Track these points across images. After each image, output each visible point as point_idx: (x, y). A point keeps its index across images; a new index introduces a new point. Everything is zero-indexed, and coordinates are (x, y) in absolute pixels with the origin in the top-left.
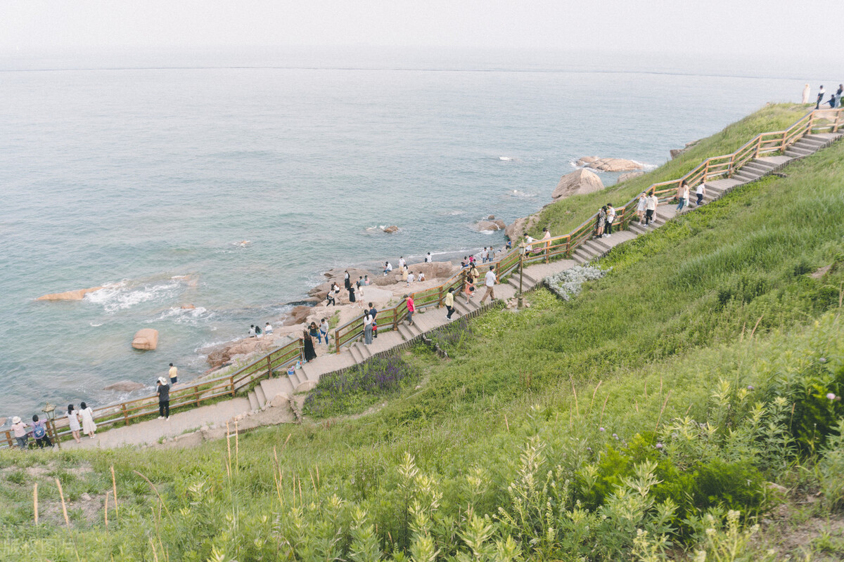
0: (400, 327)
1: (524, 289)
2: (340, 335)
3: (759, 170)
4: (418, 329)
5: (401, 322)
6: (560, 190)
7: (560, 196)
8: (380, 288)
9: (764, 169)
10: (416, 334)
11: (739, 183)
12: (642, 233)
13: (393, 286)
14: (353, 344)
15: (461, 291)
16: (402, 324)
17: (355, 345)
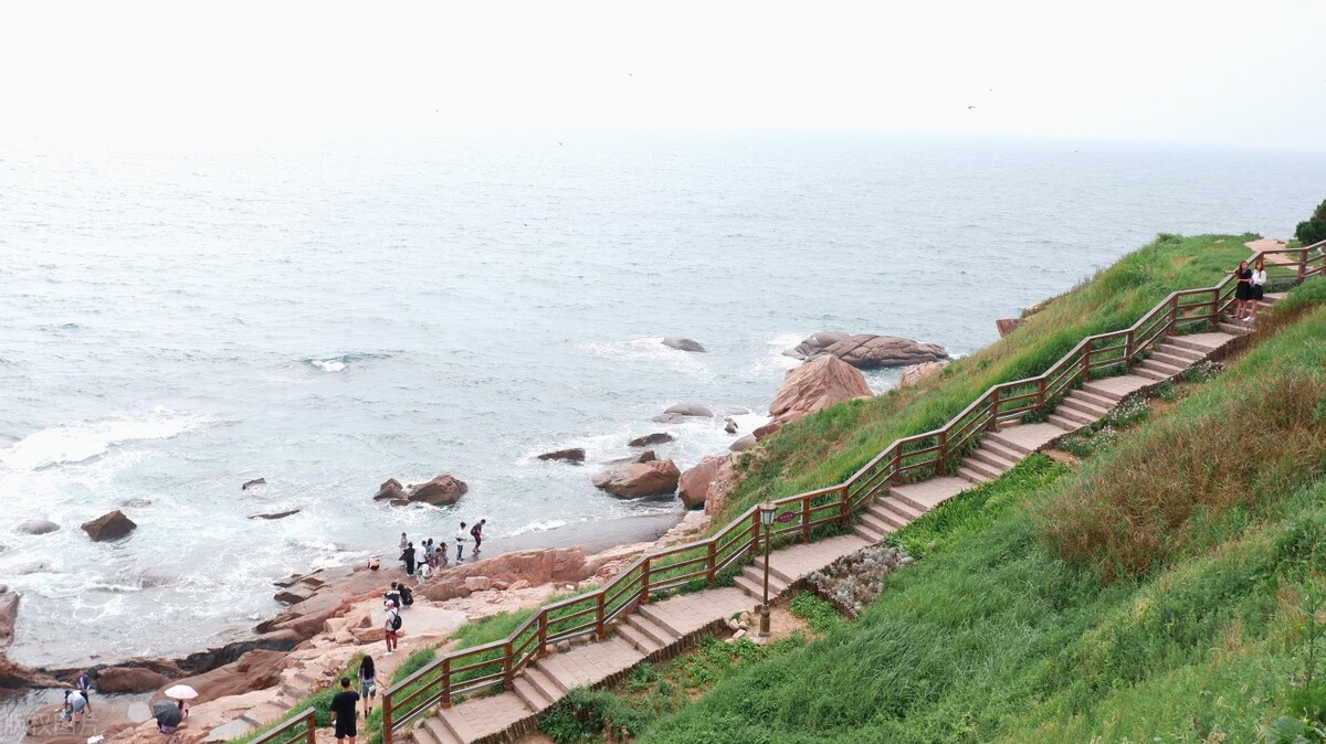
0: (519, 684)
1: (771, 596)
2: (394, 705)
3: (1181, 359)
4: (558, 685)
5: (519, 672)
6: (785, 397)
7: (785, 410)
8: (437, 606)
9: (1188, 356)
10: (556, 696)
11: (1149, 383)
12: (983, 479)
13: (465, 602)
14: (418, 722)
15: (640, 603)
16: (521, 676)
17: (422, 726)
